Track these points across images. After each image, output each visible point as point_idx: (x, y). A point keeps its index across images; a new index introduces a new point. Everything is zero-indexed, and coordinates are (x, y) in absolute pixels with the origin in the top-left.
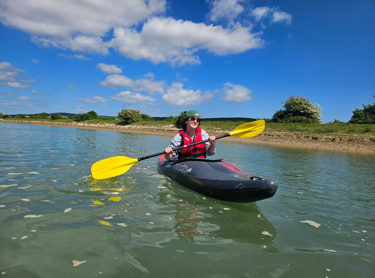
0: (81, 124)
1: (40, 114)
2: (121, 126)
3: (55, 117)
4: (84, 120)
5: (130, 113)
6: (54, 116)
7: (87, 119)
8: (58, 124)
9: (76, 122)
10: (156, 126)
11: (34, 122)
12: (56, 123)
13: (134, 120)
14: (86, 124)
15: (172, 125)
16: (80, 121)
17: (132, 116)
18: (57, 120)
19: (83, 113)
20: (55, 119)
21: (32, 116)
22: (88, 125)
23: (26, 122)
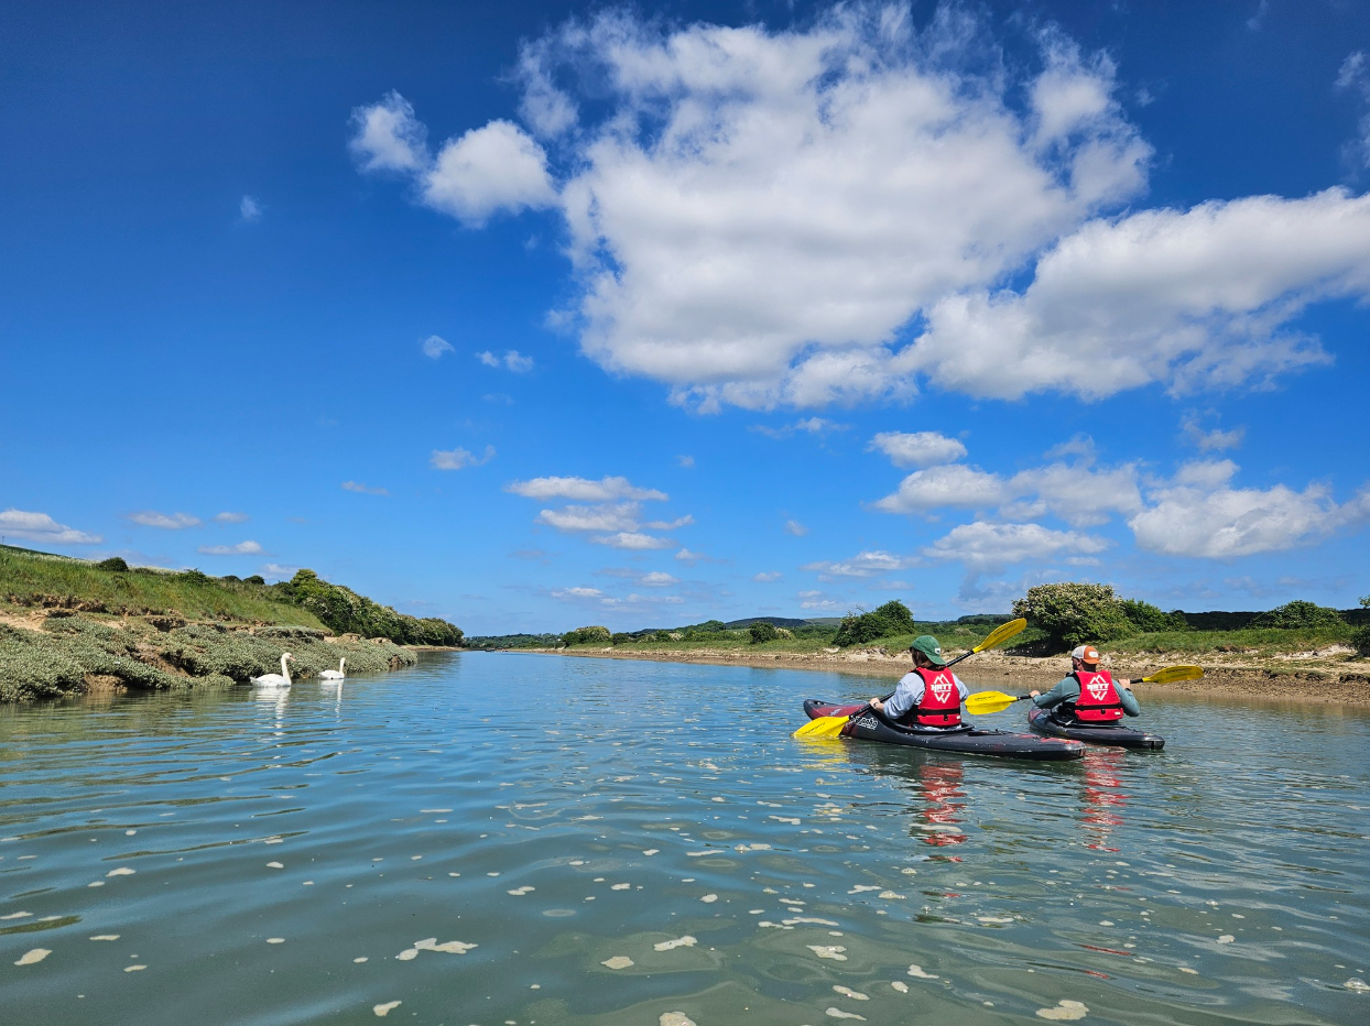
0: (857, 655)
1: (701, 625)
2: (1037, 661)
3: (761, 632)
4: (867, 641)
5: (1074, 597)
6: (760, 629)
7: (878, 635)
8: (777, 658)
9: (837, 650)
10: (1230, 653)
11: (699, 652)
12: (767, 654)
13: (1095, 628)
14: (878, 657)
15: (1335, 649)
16: (851, 642)
17: (1080, 611)
18: (768, 644)
19: (859, 614)
20: (763, 642)
21: (691, 634)
22: (886, 659)
23: (677, 653)
